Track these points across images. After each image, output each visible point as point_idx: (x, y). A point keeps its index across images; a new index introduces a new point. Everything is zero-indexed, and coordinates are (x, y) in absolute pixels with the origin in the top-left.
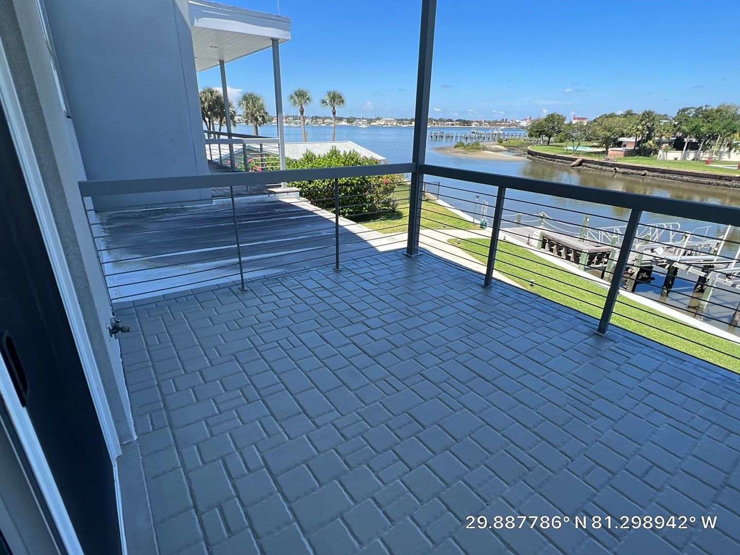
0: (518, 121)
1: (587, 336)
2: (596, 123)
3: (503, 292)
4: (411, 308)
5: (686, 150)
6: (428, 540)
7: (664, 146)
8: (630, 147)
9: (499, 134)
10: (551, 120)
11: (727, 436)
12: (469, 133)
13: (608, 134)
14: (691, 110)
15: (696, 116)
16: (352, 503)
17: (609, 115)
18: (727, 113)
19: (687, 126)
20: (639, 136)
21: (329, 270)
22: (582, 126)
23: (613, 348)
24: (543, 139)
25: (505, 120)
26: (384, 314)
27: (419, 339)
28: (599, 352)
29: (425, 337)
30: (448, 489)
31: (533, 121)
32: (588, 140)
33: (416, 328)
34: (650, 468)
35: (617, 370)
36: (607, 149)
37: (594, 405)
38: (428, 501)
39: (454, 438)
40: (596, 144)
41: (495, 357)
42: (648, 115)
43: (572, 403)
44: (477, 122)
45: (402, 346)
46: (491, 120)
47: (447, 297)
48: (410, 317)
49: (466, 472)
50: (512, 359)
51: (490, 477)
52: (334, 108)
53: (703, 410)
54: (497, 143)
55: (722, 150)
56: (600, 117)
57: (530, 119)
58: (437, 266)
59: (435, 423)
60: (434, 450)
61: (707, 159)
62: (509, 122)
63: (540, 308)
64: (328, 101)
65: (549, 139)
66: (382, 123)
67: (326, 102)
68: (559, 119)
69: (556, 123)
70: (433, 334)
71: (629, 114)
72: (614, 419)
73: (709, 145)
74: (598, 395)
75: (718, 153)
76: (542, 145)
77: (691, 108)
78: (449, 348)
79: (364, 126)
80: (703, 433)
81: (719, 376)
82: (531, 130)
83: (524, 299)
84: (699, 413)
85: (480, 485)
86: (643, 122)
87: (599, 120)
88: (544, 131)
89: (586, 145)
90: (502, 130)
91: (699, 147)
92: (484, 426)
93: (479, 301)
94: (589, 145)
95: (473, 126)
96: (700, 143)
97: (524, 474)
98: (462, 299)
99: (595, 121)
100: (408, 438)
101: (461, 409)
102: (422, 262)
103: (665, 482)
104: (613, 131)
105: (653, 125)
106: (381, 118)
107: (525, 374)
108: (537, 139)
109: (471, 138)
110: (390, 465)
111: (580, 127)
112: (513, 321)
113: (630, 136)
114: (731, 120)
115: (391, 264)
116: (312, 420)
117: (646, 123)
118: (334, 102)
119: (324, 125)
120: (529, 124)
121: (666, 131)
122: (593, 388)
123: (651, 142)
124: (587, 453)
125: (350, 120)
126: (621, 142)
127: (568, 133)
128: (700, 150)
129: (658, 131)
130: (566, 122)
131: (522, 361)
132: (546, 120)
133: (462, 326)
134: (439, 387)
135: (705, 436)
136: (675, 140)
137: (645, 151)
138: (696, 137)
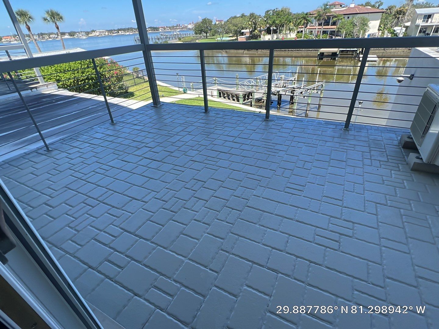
0: (186, 25)
1: (262, 122)
2: (229, 23)
3: (216, 113)
4: (170, 132)
5: (272, 34)
6: (229, 224)
7: (263, 32)
8: (248, 35)
9: (178, 34)
10: (205, 23)
11: (326, 143)
12: (159, 36)
13: (236, 28)
14: (271, 11)
15: (273, 15)
16: (185, 226)
17: (234, 17)
18: (286, 12)
19: (270, 20)
20: (251, 28)
21: (108, 125)
22: (222, 25)
23: (274, 124)
24: (203, 35)
25: (178, 25)
26: (156, 139)
27: (183, 145)
28: (269, 127)
29: (185, 143)
30: (229, 202)
31: (195, 24)
32: (227, 33)
33: (178, 140)
34: (305, 163)
35: (279, 132)
36: (237, 37)
37: (276, 148)
38: (222, 210)
39: (222, 181)
40: (231, 35)
41: (225, 142)
42: (252, 15)
43: (267, 150)
44: (162, 27)
45: (174, 151)
46: (170, 26)
47: (188, 122)
48: (172, 137)
49: (234, 192)
50: (233, 140)
51: (245, 190)
52: (56, 23)
53: (315, 137)
54: (178, 40)
55: (287, 32)
56: (230, 19)
57: (193, 23)
58: (175, 108)
59: (209, 178)
60: (215, 190)
61: (282, 38)
62: (181, 26)
63: (237, 116)
64: (48, 18)
65: (207, 35)
66: (97, 34)
67: (47, 19)
68: (209, 21)
69: (208, 24)
70: (189, 141)
71: (243, 16)
72: (285, 150)
73: (281, 30)
74: (276, 144)
75: (286, 34)
76: (204, 39)
77: (270, 10)
78: (200, 145)
79: (84, 38)
80: (317, 145)
81: (316, 123)
82: (195, 29)
83: (227, 113)
84: (314, 138)
85: (242, 195)
86: (251, 20)
87: (229, 20)
88: (203, 30)
89: (226, 36)
90: (179, 32)
91: (277, 32)
92: (233, 171)
93: (205, 120)
94: (228, 36)
95: (160, 31)
96: (278, 30)
97: (259, 183)
98: (196, 121)
99: (228, 21)
100: (199, 189)
101: (219, 169)
102: (165, 108)
103: (311, 166)
104: (238, 26)
105: (256, 21)
106: (96, 31)
107: (242, 145)
108: (200, 36)
109: (162, 39)
110: (196, 203)
111: (221, 26)
112: (226, 125)
113: (246, 29)
114: (288, 16)
115: (147, 113)
116: (141, 201)
117: (252, 20)
118: (54, 18)
119: (51, 39)
120: (193, 26)
121: (262, 24)
122: (272, 142)
123: (256, 31)
124: (280, 166)
125: (72, 34)
126: (243, 32)
127: (216, 30)
128: (278, 33)
129: (258, 24)
130: (213, 23)
131: (237, 140)
132: (202, 23)
133: (202, 133)
134: (204, 163)
135: (319, 146)
136: (267, 29)
137: (255, 36)
138: (276, 27)
